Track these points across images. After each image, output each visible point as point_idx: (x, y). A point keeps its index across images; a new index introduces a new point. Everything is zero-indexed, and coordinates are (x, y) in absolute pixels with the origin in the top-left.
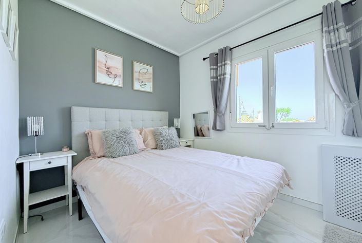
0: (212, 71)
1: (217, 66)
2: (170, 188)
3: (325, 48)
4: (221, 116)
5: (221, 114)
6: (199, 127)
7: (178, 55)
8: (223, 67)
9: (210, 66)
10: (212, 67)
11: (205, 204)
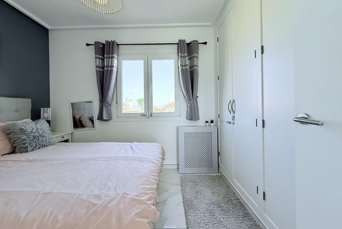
0: (98, 60)
1: (104, 56)
2: (77, 196)
3: (179, 66)
4: (108, 106)
5: (107, 105)
6: (77, 117)
7: (48, 27)
8: (110, 59)
9: (96, 54)
10: (98, 56)
11: (125, 194)
